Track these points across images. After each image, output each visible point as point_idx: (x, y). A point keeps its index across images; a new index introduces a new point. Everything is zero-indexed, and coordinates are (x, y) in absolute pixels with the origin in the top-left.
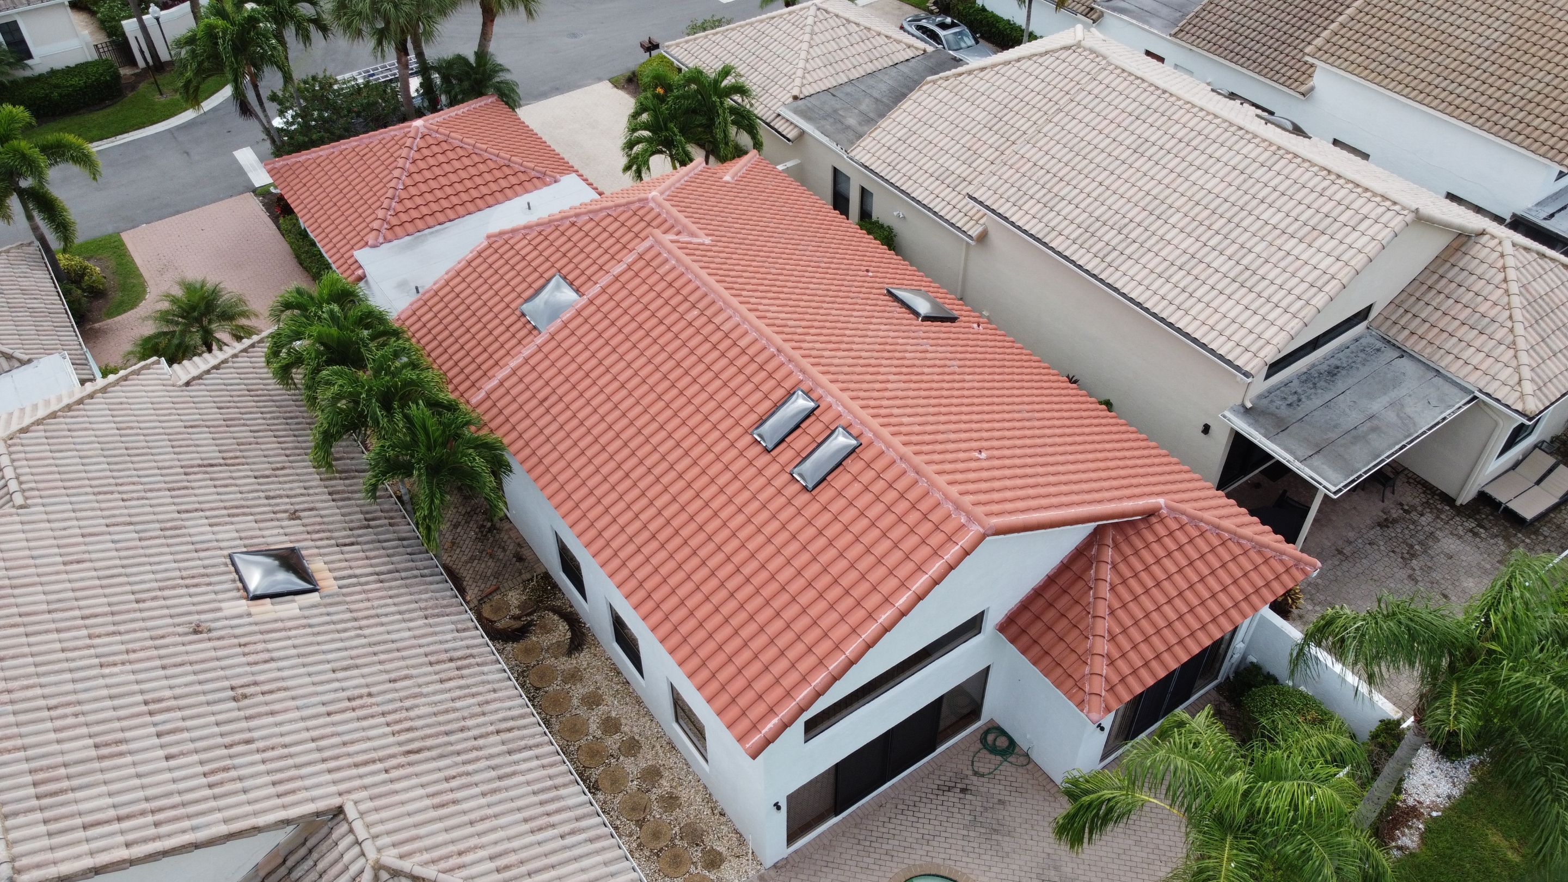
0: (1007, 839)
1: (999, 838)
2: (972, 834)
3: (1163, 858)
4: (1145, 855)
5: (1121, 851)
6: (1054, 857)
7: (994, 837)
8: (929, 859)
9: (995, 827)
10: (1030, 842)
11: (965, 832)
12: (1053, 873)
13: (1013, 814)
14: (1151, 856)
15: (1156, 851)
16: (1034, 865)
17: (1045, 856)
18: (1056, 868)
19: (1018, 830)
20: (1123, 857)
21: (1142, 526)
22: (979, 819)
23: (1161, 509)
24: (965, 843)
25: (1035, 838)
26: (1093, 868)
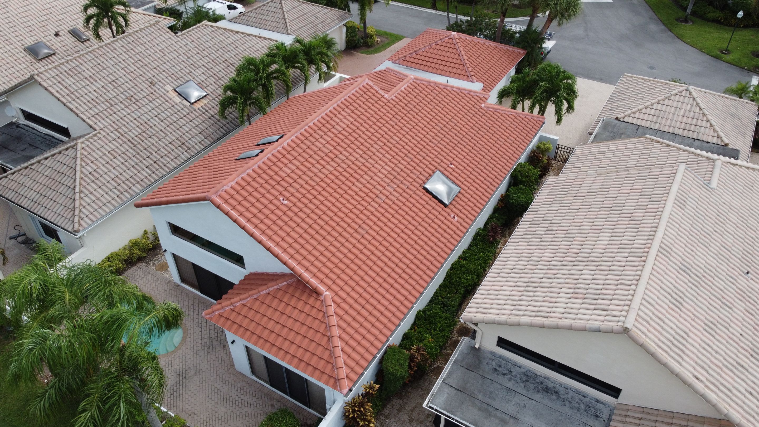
0: (206, 352)
1: (206, 349)
2: (205, 340)
3: (211, 416)
4: (210, 407)
5: (210, 397)
6: (201, 372)
7: (206, 348)
8: (189, 328)
9: (211, 347)
10: (206, 361)
11: (206, 337)
12: (193, 373)
13: (219, 352)
14: (210, 410)
15: (214, 412)
16: (195, 365)
17: (201, 368)
18: (195, 374)
19: (212, 356)
20: (207, 399)
21: (308, 291)
22: (213, 341)
23: (322, 295)
24: (200, 338)
25: (209, 363)
26: (198, 388)
